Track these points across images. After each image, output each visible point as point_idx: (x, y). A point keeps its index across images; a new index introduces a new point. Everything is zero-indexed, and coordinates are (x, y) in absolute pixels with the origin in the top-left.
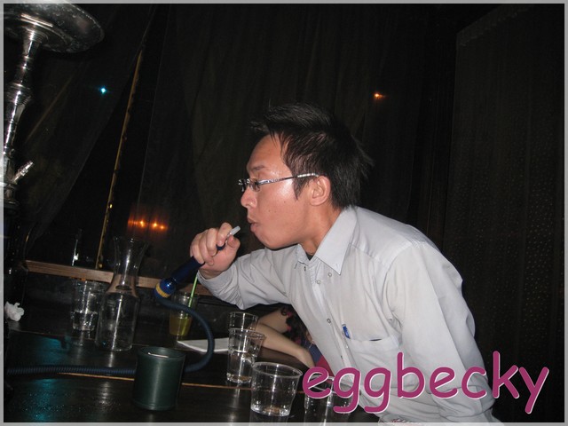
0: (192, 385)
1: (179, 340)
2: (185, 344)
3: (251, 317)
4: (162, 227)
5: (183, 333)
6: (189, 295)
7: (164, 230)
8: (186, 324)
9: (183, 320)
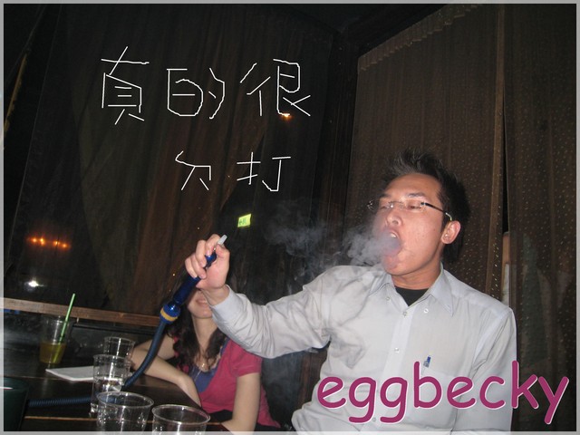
0: (47, 418)
1: (51, 368)
2: (54, 372)
3: (128, 342)
4: (64, 246)
5: (55, 360)
6: (63, 319)
7: (66, 249)
8: (58, 350)
9: (56, 346)
